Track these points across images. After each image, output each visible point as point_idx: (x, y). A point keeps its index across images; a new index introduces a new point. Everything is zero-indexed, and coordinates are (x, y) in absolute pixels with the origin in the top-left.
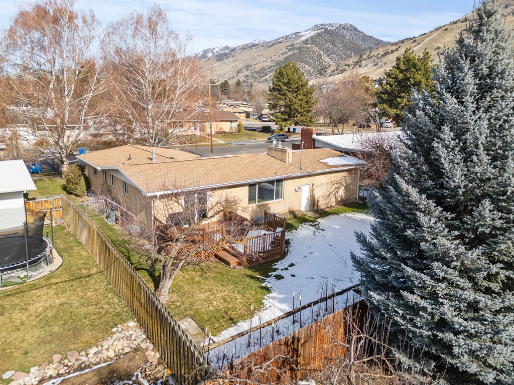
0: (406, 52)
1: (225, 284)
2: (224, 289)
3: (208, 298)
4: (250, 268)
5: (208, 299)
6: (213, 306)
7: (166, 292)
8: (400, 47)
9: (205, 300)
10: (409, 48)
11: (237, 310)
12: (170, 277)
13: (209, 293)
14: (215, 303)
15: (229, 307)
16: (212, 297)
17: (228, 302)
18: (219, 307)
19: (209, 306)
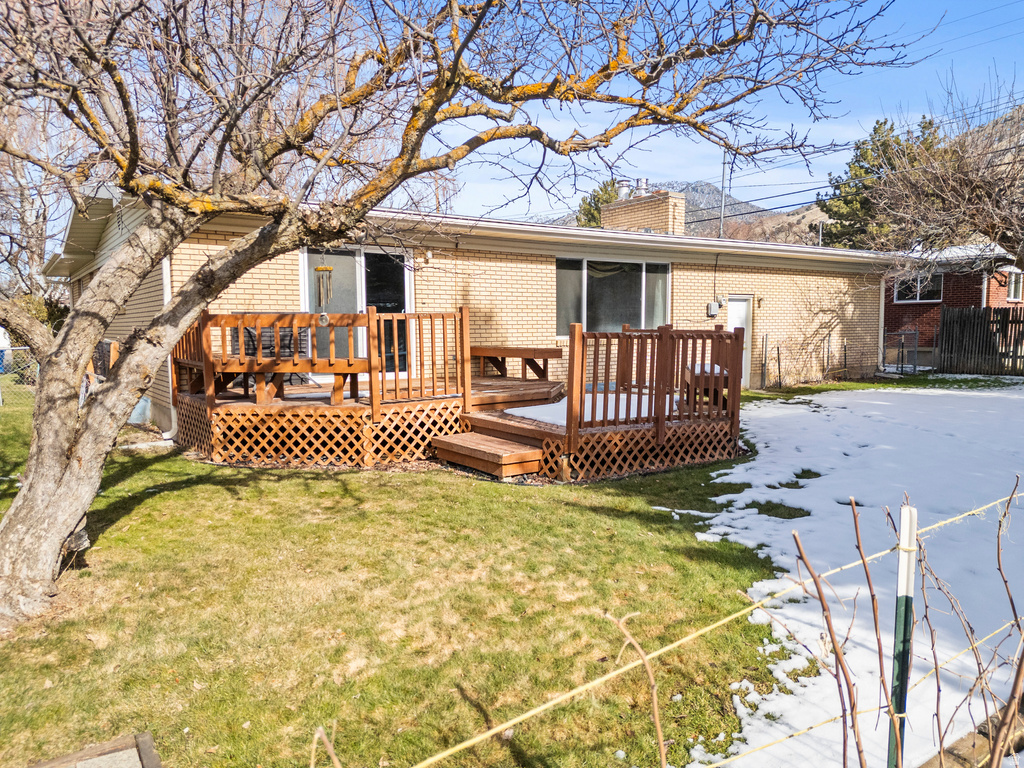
0: (875, 130)
1: (475, 535)
2: (468, 555)
3: (352, 599)
4: (597, 483)
5: (346, 607)
6: (373, 647)
7: (31, 557)
8: (804, 217)
9: (322, 614)
10: (882, 121)
11: (576, 676)
12: (68, 455)
13: (363, 575)
14: (394, 630)
15: (506, 655)
16: (378, 592)
17: (497, 621)
18: (421, 653)
19: (339, 652)
